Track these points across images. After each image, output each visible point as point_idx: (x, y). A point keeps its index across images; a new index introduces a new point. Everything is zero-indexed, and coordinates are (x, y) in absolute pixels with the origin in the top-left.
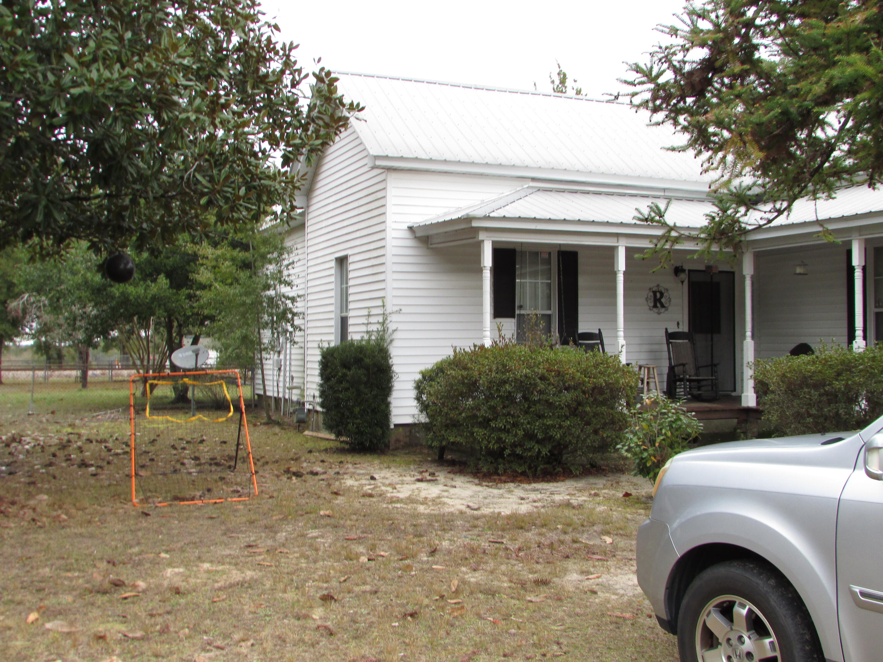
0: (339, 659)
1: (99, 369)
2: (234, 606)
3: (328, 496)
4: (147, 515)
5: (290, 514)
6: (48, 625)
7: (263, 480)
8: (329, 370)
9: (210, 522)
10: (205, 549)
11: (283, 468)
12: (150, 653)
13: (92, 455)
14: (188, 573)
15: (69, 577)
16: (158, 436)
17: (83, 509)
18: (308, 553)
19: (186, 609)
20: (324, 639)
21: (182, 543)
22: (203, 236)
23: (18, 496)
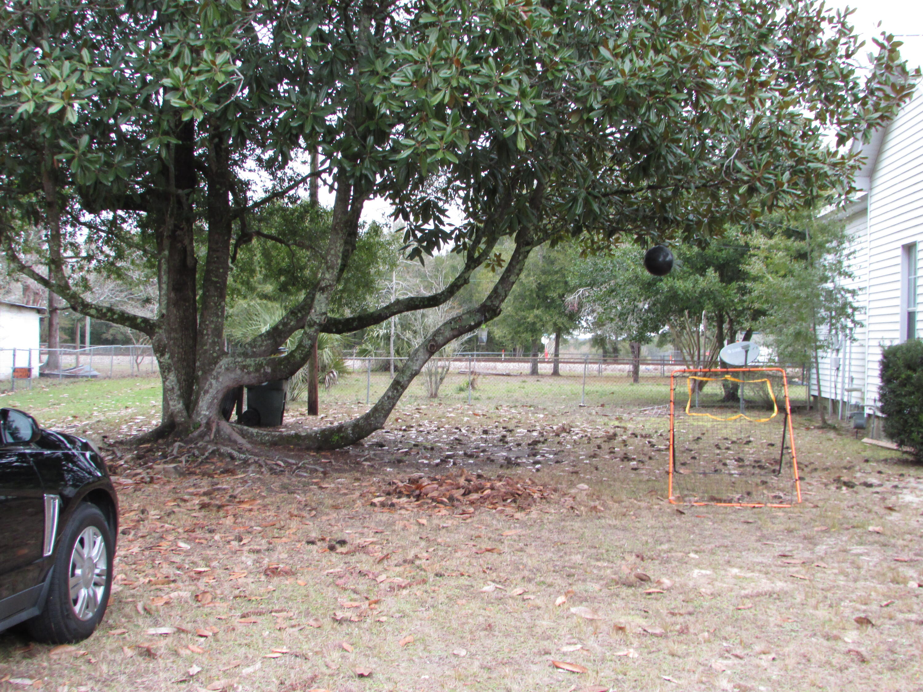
0: (869, 689)
1: (653, 364)
2: (760, 616)
3: (883, 511)
4: (682, 513)
5: (833, 526)
6: (573, 610)
7: (810, 488)
8: (890, 372)
9: (745, 526)
10: (735, 554)
11: (834, 476)
12: (667, 651)
13: (635, 449)
14: (715, 576)
15: (598, 567)
16: (703, 434)
17: (620, 502)
18: (849, 570)
19: (709, 613)
20: (853, 665)
21: (713, 545)
22: (752, 225)
23: (561, 484)
